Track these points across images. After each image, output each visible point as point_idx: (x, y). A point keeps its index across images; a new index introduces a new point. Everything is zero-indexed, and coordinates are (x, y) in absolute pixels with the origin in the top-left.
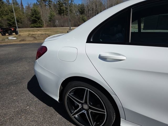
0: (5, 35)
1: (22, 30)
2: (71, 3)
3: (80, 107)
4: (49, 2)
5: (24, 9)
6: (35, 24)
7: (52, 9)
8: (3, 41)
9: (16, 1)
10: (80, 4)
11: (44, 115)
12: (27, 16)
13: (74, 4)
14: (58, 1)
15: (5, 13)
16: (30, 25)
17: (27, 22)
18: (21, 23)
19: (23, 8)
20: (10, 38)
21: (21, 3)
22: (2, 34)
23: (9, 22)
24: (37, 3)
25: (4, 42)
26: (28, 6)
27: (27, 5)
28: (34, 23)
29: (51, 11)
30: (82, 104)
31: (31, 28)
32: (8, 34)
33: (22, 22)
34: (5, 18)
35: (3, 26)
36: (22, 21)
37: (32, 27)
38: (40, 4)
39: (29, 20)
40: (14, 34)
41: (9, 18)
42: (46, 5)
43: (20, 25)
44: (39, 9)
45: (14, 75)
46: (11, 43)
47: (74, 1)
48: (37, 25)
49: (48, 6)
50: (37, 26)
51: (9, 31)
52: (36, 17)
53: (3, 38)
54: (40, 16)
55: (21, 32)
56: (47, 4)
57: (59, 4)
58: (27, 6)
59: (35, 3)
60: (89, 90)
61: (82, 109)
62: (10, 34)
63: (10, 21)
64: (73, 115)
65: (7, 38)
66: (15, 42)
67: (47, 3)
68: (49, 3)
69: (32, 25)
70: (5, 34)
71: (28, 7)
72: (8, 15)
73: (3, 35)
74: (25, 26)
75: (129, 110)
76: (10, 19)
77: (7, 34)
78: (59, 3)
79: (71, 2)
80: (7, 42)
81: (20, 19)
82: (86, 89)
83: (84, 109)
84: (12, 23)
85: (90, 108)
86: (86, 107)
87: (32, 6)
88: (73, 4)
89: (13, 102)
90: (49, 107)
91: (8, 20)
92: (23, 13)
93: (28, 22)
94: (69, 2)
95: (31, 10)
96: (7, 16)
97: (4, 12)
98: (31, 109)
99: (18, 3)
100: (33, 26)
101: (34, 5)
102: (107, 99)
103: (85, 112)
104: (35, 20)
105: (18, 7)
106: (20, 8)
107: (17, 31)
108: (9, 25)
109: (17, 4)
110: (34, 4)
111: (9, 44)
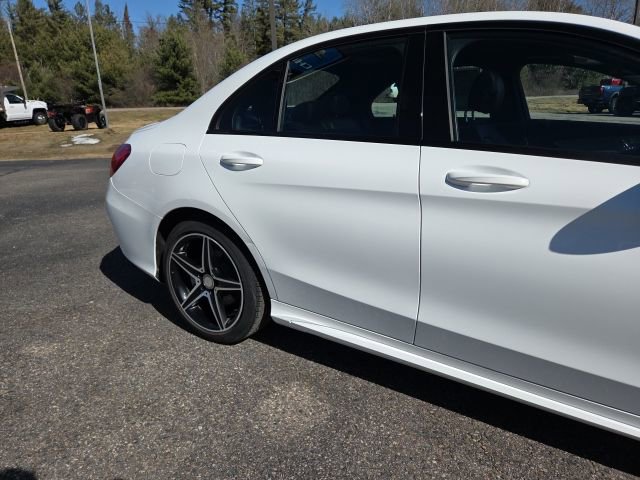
0: (63, 131)
1: (121, 113)
2: (305, 15)
3: (198, 285)
4: (224, 11)
5: (133, 36)
6: (169, 93)
7: (233, 37)
8: (53, 149)
9: (108, 11)
10: (339, 17)
11: (125, 317)
12: (142, 65)
13: (316, 17)
14: (259, 10)
15: (68, 53)
16: (152, 97)
17: (142, 84)
18: (123, 89)
19: (130, 36)
20: (79, 138)
21: (126, 17)
22: (52, 127)
23: (81, 86)
24: (179, 16)
25: (55, 154)
26: (149, 27)
27: (146, 25)
28: (166, 90)
29: (229, 45)
30: (201, 276)
31: (155, 106)
32: (71, 127)
33: (125, 85)
34: (67, 69)
35: (60, 99)
36: (126, 82)
37: (160, 104)
38: (192, 21)
39: (152, 76)
40: (93, 125)
41: (80, 71)
42: (211, 24)
43: (118, 94)
44: (187, 39)
45: (71, 238)
46: (80, 157)
47: (315, 8)
48: (177, 95)
49: (222, 27)
50: (177, 98)
51: (77, 118)
52: (174, 67)
53: (54, 140)
54: (190, 61)
55: (117, 120)
56: (216, 20)
57: (261, 21)
58: (146, 28)
59: (175, 16)
60: (209, 238)
61: (203, 287)
62: (80, 127)
63: (84, 80)
64: (184, 307)
65: (69, 141)
66: (93, 152)
67: (218, 15)
68: (225, 17)
69: (162, 95)
70: (64, 126)
71: (150, 32)
72: (77, 58)
73: (54, 130)
74: (136, 101)
75: (281, 274)
76: (84, 72)
77: (69, 127)
78: (263, 14)
79: (306, 10)
80: (68, 152)
81: (121, 75)
82: (205, 236)
83: (205, 288)
84: (90, 88)
85: (217, 283)
86: (209, 282)
87: (162, 28)
88: (311, 18)
89: (56, 291)
90: (142, 303)
91: (77, 76)
92: (131, 52)
93: (148, 85)
94: (300, 10)
95: (162, 41)
96: (74, 63)
97: (66, 48)
98: (99, 305)
99: (114, 16)
100: (163, 99)
101: (172, 22)
102: (240, 254)
103: (208, 296)
104: (172, 75)
105: (115, 30)
106: (119, 36)
107: (103, 117)
108: (79, 93)
109: (112, 20)
110: (172, 19)
111: (71, 158)
